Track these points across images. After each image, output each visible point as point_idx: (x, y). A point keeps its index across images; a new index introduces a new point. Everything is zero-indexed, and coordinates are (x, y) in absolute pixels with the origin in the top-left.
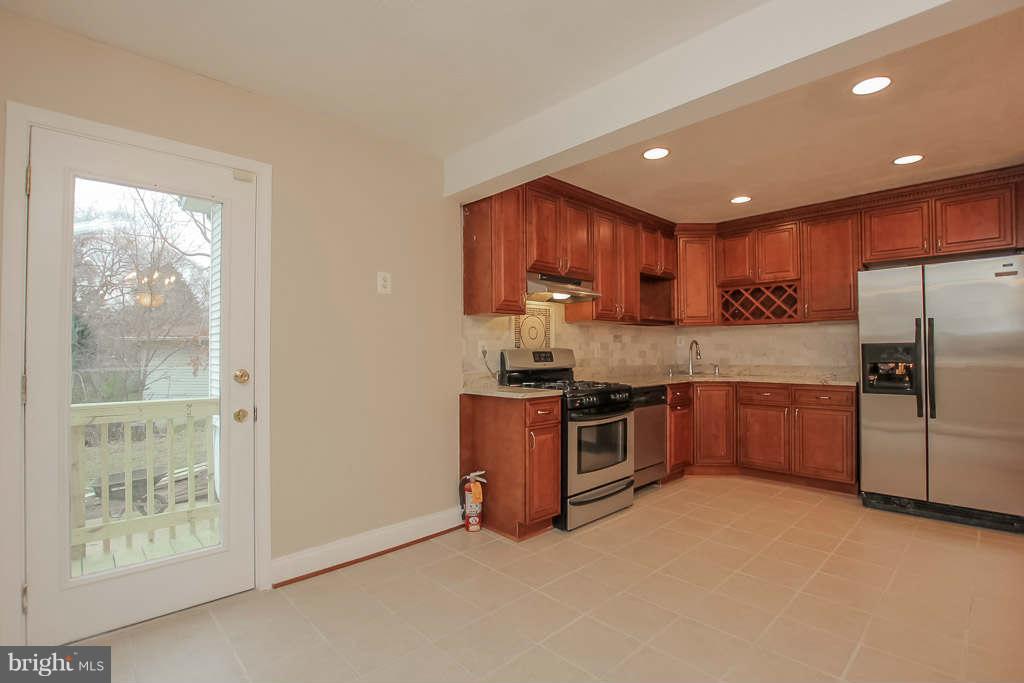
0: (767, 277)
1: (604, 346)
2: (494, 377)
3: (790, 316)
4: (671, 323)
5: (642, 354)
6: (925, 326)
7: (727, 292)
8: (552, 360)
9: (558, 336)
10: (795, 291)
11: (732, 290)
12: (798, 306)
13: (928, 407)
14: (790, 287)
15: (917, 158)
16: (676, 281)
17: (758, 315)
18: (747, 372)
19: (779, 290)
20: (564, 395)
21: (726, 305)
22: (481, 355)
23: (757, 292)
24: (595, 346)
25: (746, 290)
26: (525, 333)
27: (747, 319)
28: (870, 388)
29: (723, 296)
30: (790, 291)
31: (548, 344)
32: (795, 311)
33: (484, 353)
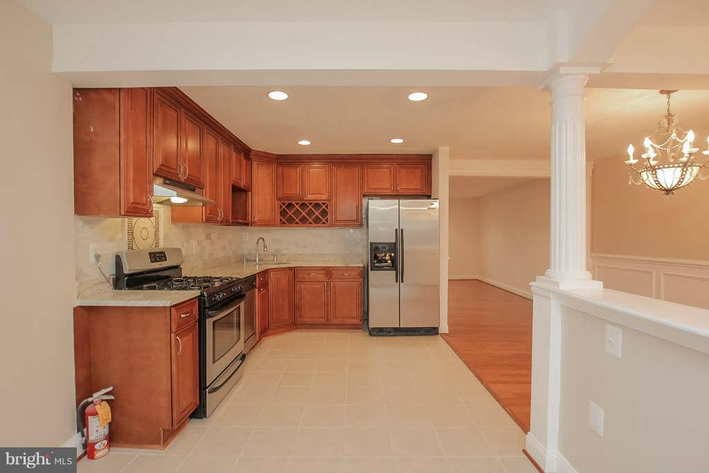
0: (310, 197)
1: (199, 242)
2: (108, 281)
3: (324, 223)
4: (247, 224)
5: (224, 248)
6: (399, 233)
7: (284, 204)
8: (166, 260)
9: (166, 235)
10: (327, 207)
11: (287, 202)
12: (328, 216)
13: (400, 278)
14: (324, 204)
15: (401, 141)
16: (250, 193)
17: (304, 221)
18: (293, 259)
19: (317, 206)
20: (202, 295)
21: (283, 213)
22: (92, 259)
23: (303, 205)
24: (194, 243)
25: (297, 204)
26: (137, 234)
27: (297, 223)
28: (374, 268)
29: (281, 207)
30: (324, 207)
31: (157, 245)
32: (327, 220)
33: (98, 257)
